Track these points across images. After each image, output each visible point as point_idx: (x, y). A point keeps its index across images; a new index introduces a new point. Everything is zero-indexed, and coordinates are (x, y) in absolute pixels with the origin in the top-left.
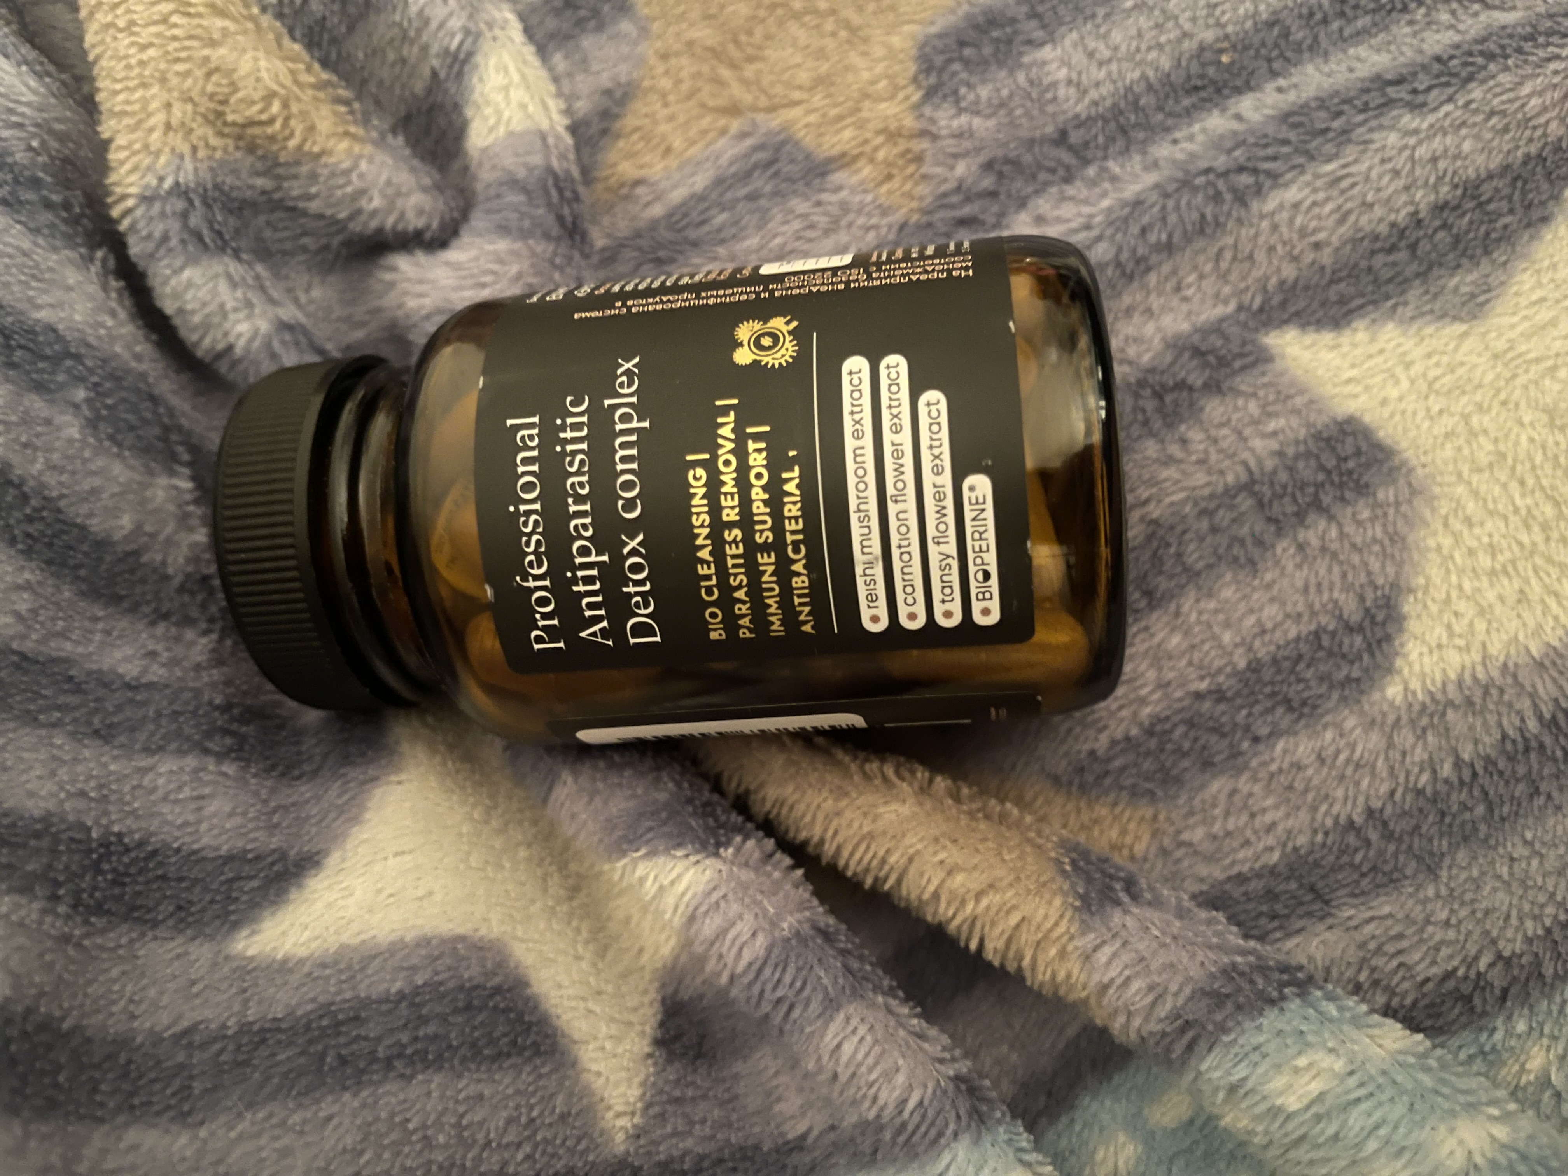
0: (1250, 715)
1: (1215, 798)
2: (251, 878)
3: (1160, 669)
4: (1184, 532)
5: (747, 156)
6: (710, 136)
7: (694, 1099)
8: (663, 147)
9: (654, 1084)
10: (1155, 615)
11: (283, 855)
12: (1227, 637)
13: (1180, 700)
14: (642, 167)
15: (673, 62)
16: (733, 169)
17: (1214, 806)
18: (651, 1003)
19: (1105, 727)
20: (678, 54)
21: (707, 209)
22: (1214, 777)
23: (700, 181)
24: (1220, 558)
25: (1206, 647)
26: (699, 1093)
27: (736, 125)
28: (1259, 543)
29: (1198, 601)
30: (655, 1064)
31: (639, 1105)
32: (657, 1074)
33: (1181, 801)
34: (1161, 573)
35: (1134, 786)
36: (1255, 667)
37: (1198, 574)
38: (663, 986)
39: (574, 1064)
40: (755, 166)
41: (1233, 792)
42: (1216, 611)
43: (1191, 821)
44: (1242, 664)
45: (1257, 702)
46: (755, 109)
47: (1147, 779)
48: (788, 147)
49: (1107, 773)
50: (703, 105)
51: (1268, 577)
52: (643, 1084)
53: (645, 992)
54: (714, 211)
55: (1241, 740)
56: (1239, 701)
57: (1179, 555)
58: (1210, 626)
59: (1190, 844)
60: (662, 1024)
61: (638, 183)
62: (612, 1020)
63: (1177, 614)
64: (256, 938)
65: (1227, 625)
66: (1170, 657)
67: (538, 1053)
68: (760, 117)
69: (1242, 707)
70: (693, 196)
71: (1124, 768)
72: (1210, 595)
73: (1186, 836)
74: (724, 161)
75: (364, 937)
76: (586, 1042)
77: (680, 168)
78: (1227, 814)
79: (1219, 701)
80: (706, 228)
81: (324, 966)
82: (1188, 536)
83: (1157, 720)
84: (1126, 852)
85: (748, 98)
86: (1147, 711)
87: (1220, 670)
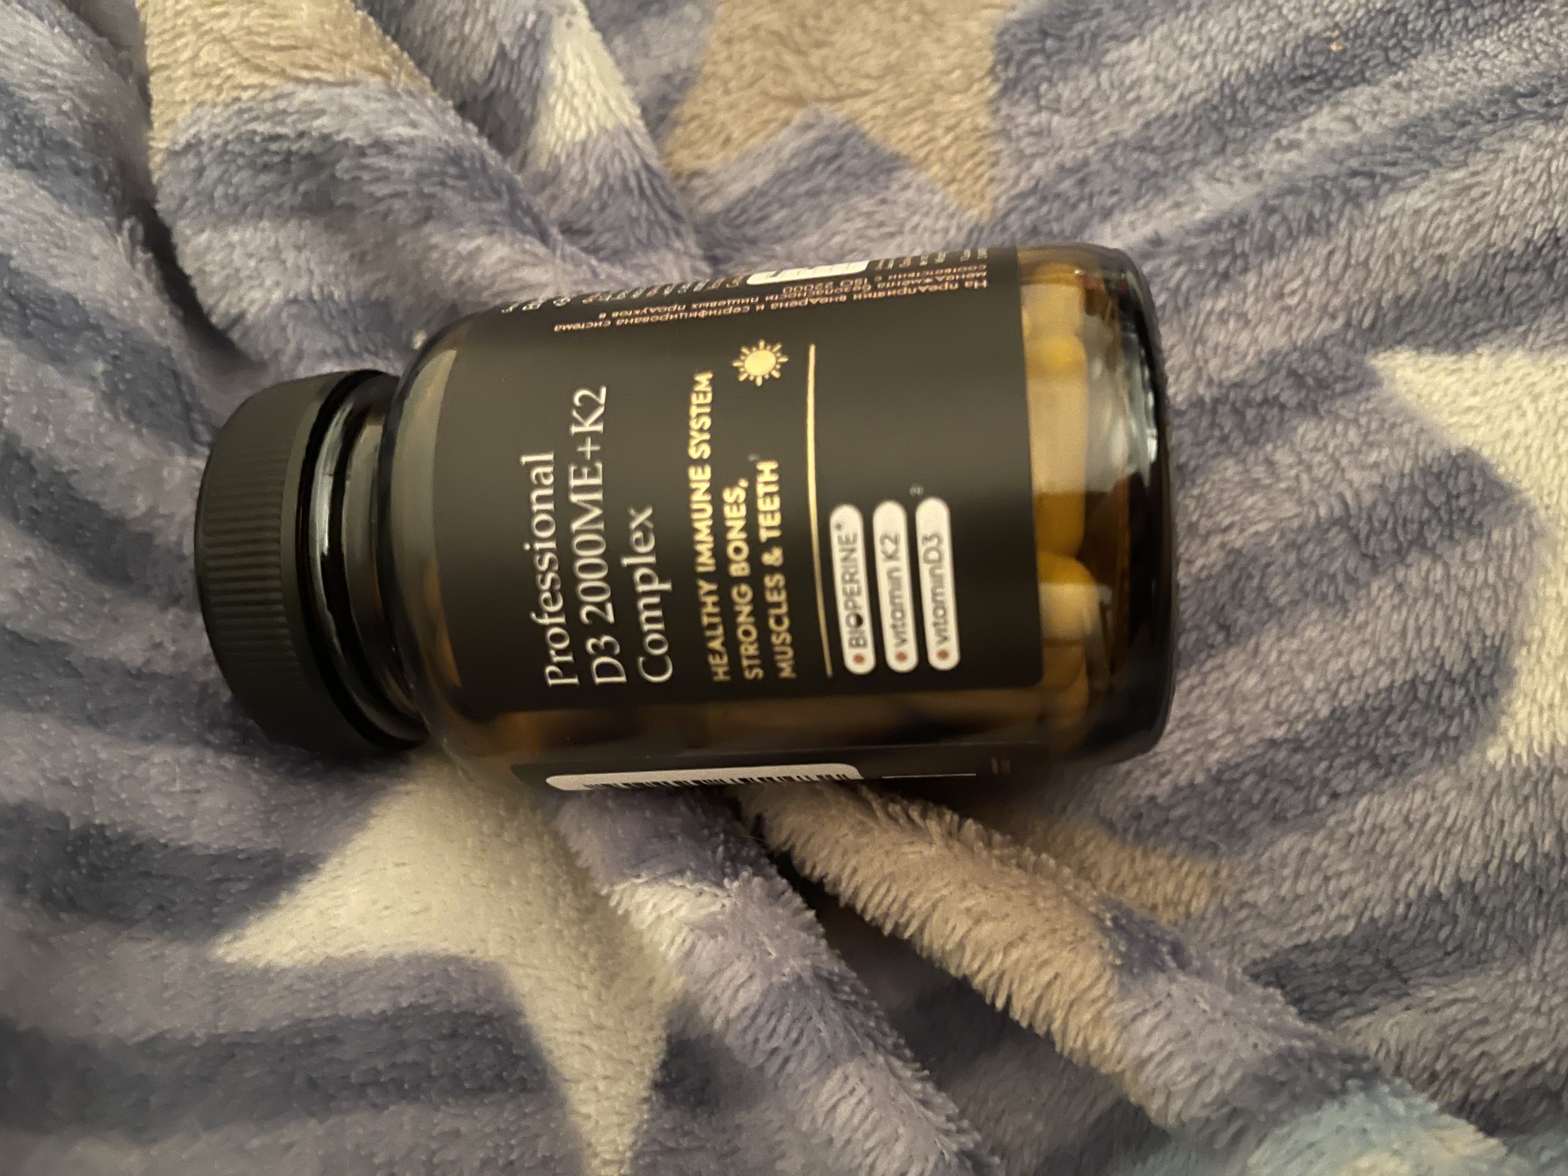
0: (1330, 767)
1: (1285, 857)
2: (239, 879)
3: (1232, 712)
4: (1268, 565)
5: (811, 148)
6: (773, 126)
7: (691, 1150)
8: (722, 137)
9: (647, 1132)
10: (1231, 653)
11: (276, 857)
12: (1309, 682)
13: (1253, 746)
14: (699, 158)
15: (737, 47)
16: (794, 164)
17: (1283, 865)
18: (656, 1041)
19: (1169, 772)
20: (741, 39)
21: (766, 206)
22: (1284, 834)
23: (761, 176)
24: (1307, 595)
25: (1286, 690)
26: (696, 1144)
27: (799, 116)
28: (1351, 580)
29: (1279, 639)
30: (651, 1110)
31: (629, 1154)
32: (653, 1120)
33: (1246, 857)
34: (1241, 606)
35: (1195, 838)
36: (1338, 715)
37: (1281, 611)
38: (670, 1023)
39: (562, 1105)
40: (818, 161)
41: (1306, 851)
42: (1299, 652)
43: (1256, 881)
44: (1324, 712)
45: (1338, 754)
46: (819, 99)
47: (1210, 831)
48: (853, 140)
49: (1167, 821)
50: (765, 93)
51: (1361, 618)
52: (637, 1129)
53: (651, 1028)
54: (774, 208)
55: (1318, 796)
56: (1318, 752)
57: (1261, 589)
58: (1291, 668)
59: (1254, 906)
60: (665, 1066)
61: (695, 174)
62: (610, 1058)
63: (1256, 652)
65: (1310, 667)
66: (1245, 699)
67: (523, 1089)
68: (824, 108)
69: (1321, 759)
70: (751, 191)
71: (1184, 818)
72: (1293, 634)
73: (1249, 897)
74: (786, 154)
75: (352, 950)
76: (578, 1082)
77: (741, 159)
78: (1297, 875)
79: (1295, 750)
80: (765, 225)
82: (1272, 569)
83: (1225, 766)
84: (1181, 909)
85: (813, 88)
86: (1214, 757)
87: (1299, 717)
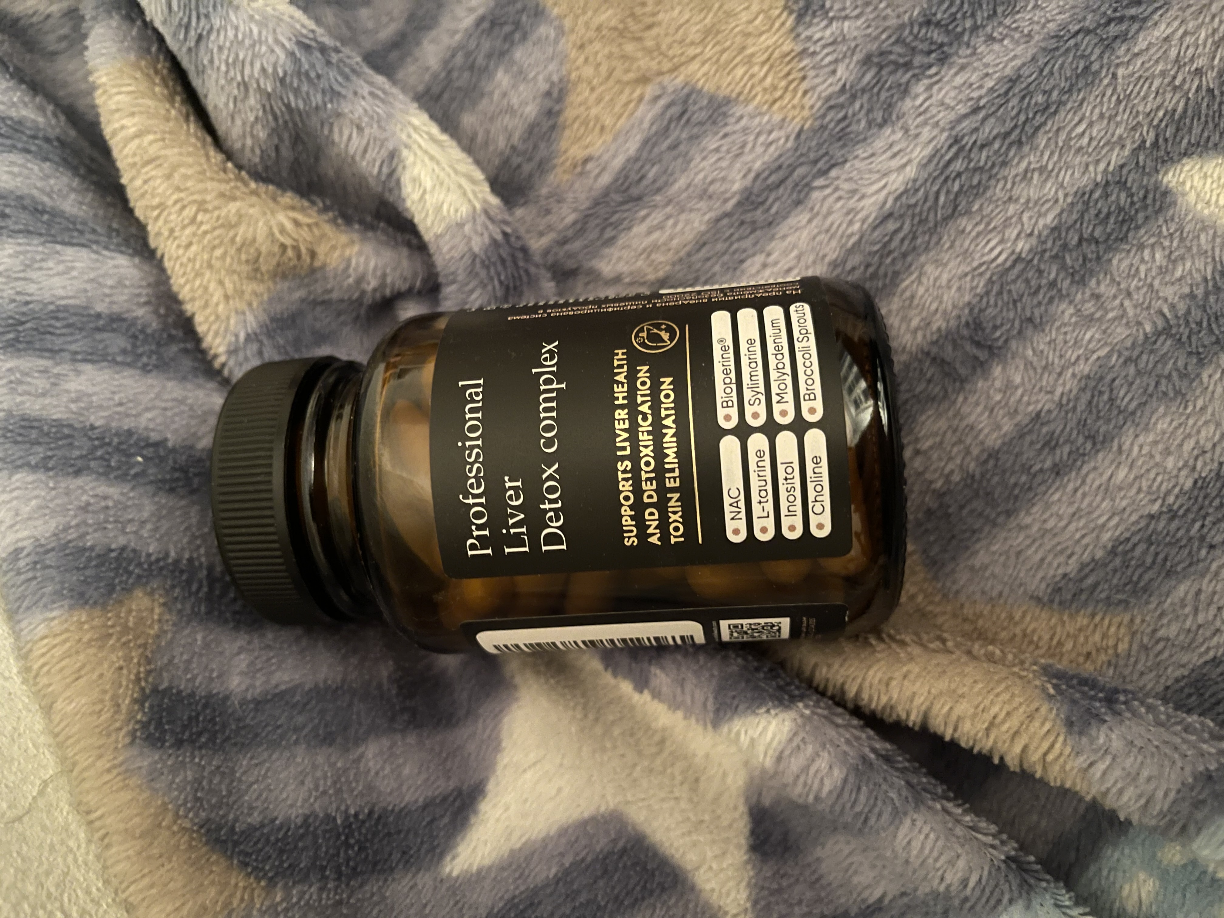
0: (1203, 526)
1: (1183, 600)
2: (442, 816)
3: (1113, 500)
4: (1113, 380)
5: (663, 114)
6: (632, 105)
7: (789, 886)
8: (598, 127)
9: (756, 884)
10: (1100, 457)
11: (459, 792)
12: (1170, 463)
13: (1137, 522)
14: (587, 147)
15: (590, 49)
16: (654, 128)
17: (1183, 606)
18: (741, 816)
19: (1073, 554)
20: (591, 42)
21: (642, 167)
22: (1180, 582)
23: (632, 147)
24: (1151, 396)
25: (1152, 475)
26: (792, 880)
27: (650, 91)
28: (1184, 375)
29: (1137, 436)
30: (754, 867)
31: (748, 905)
32: (757, 874)
33: (1152, 606)
34: (1098, 418)
35: (1108, 598)
36: (1200, 484)
37: (1133, 413)
38: (747, 799)
39: (693, 888)
40: (670, 121)
41: (1199, 592)
42: (1156, 443)
43: (1165, 621)
44: (1189, 483)
45: (1207, 514)
46: (660, 73)
47: (1118, 592)
48: (694, 96)
49: (1082, 591)
50: (618, 82)
51: (1200, 403)
52: (749, 885)
53: (735, 808)
54: (647, 167)
55: (1199, 549)
56: (1191, 516)
57: (1111, 400)
58: (1152, 456)
59: (1168, 639)
60: (753, 832)
61: (586, 161)
62: (714, 842)
63: (1120, 450)
64: (457, 861)
65: (1167, 452)
66: (1120, 489)
67: (663, 890)
68: (666, 79)
69: (1194, 521)
70: (628, 160)
71: (1096, 585)
72: (1146, 429)
73: (1161, 633)
74: (646, 125)
76: (698, 868)
77: (615, 139)
78: (1196, 611)
79: (1172, 518)
80: (645, 182)
81: (503, 869)
82: (1117, 382)
83: (1118, 542)
84: (1111, 652)
85: (654, 65)
86: (1106, 536)
87: (1168, 493)
